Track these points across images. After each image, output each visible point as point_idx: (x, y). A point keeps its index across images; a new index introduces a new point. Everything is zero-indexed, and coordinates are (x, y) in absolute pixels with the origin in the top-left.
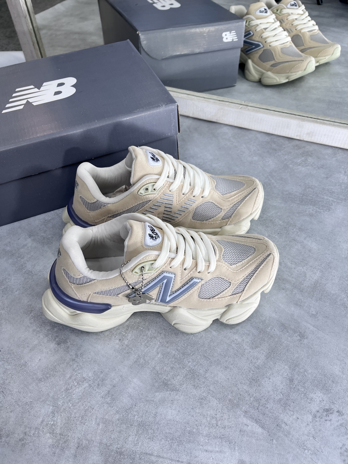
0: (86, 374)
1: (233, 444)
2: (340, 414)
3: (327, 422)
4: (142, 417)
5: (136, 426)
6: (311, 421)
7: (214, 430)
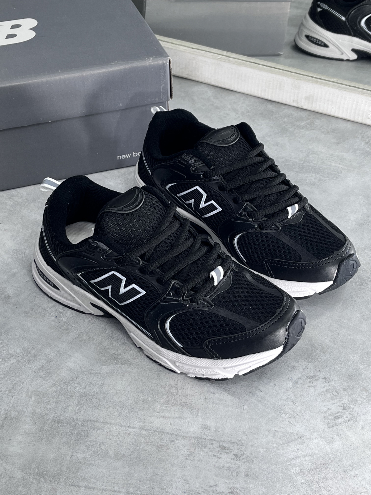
0: (13, 350)
1: (196, 411)
2: (327, 380)
3: (311, 388)
4: (85, 388)
5: (77, 397)
6: (291, 387)
7: (174, 398)
